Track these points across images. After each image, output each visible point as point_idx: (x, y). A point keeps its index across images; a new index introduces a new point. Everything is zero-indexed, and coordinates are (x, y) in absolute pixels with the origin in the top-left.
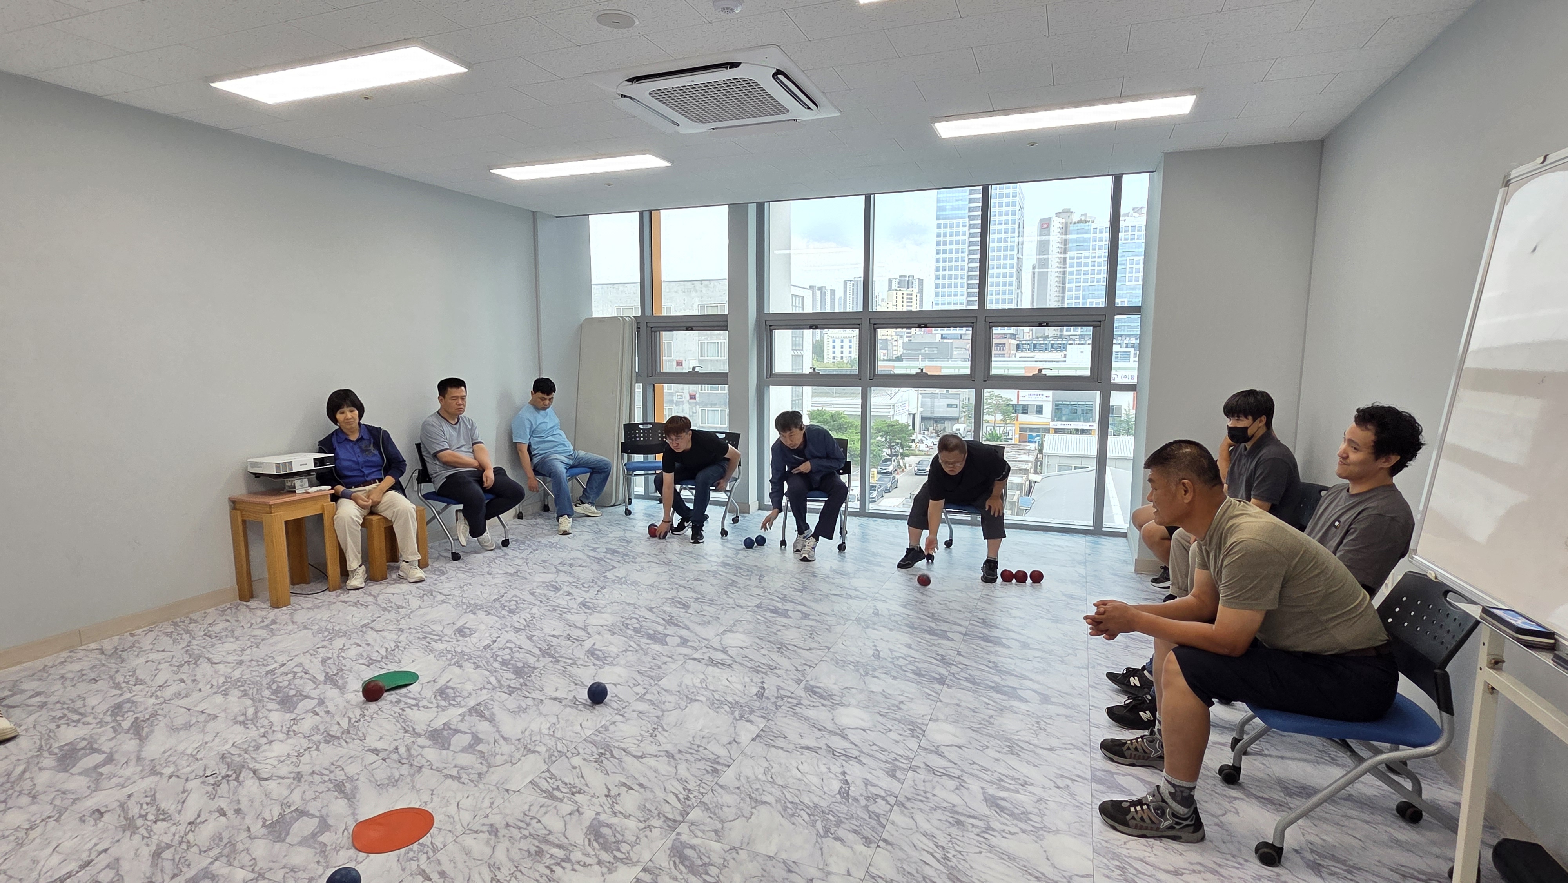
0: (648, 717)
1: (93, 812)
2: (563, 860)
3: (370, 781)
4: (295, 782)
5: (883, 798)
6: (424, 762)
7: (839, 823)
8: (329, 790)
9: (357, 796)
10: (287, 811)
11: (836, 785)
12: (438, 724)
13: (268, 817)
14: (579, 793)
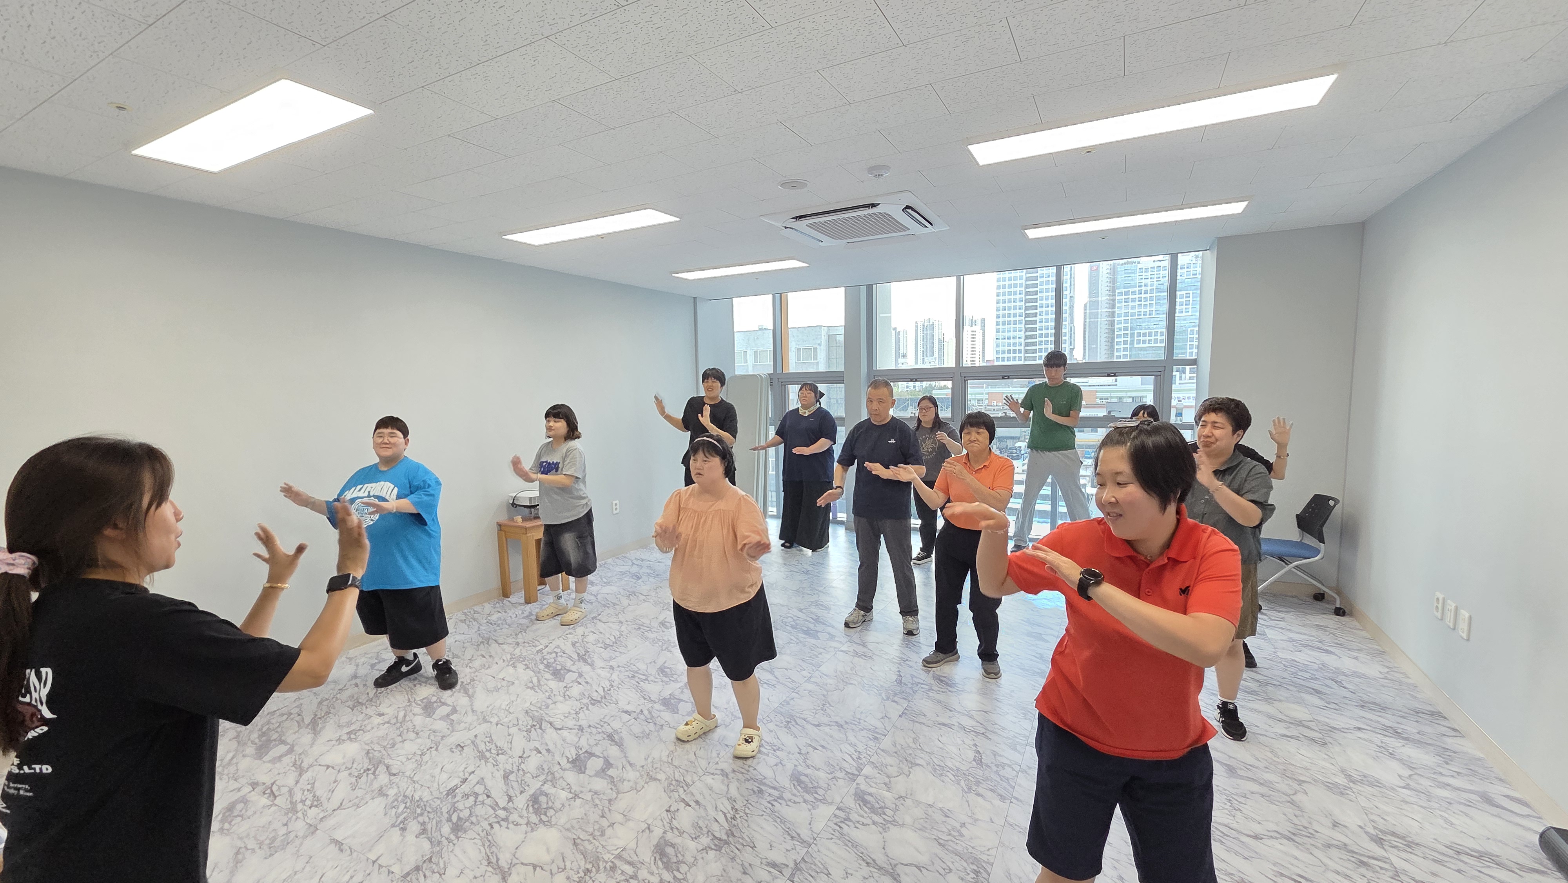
0: (816, 695)
1: (457, 746)
2: (778, 798)
3: (630, 734)
4: (580, 732)
5: (1009, 766)
6: (663, 722)
7: (978, 783)
8: (604, 739)
9: (624, 744)
10: (581, 752)
11: (971, 755)
12: (666, 694)
13: (569, 756)
14: (778, 750)
